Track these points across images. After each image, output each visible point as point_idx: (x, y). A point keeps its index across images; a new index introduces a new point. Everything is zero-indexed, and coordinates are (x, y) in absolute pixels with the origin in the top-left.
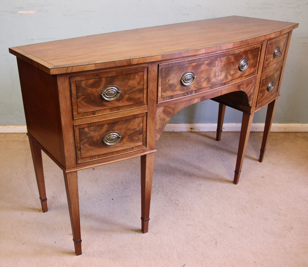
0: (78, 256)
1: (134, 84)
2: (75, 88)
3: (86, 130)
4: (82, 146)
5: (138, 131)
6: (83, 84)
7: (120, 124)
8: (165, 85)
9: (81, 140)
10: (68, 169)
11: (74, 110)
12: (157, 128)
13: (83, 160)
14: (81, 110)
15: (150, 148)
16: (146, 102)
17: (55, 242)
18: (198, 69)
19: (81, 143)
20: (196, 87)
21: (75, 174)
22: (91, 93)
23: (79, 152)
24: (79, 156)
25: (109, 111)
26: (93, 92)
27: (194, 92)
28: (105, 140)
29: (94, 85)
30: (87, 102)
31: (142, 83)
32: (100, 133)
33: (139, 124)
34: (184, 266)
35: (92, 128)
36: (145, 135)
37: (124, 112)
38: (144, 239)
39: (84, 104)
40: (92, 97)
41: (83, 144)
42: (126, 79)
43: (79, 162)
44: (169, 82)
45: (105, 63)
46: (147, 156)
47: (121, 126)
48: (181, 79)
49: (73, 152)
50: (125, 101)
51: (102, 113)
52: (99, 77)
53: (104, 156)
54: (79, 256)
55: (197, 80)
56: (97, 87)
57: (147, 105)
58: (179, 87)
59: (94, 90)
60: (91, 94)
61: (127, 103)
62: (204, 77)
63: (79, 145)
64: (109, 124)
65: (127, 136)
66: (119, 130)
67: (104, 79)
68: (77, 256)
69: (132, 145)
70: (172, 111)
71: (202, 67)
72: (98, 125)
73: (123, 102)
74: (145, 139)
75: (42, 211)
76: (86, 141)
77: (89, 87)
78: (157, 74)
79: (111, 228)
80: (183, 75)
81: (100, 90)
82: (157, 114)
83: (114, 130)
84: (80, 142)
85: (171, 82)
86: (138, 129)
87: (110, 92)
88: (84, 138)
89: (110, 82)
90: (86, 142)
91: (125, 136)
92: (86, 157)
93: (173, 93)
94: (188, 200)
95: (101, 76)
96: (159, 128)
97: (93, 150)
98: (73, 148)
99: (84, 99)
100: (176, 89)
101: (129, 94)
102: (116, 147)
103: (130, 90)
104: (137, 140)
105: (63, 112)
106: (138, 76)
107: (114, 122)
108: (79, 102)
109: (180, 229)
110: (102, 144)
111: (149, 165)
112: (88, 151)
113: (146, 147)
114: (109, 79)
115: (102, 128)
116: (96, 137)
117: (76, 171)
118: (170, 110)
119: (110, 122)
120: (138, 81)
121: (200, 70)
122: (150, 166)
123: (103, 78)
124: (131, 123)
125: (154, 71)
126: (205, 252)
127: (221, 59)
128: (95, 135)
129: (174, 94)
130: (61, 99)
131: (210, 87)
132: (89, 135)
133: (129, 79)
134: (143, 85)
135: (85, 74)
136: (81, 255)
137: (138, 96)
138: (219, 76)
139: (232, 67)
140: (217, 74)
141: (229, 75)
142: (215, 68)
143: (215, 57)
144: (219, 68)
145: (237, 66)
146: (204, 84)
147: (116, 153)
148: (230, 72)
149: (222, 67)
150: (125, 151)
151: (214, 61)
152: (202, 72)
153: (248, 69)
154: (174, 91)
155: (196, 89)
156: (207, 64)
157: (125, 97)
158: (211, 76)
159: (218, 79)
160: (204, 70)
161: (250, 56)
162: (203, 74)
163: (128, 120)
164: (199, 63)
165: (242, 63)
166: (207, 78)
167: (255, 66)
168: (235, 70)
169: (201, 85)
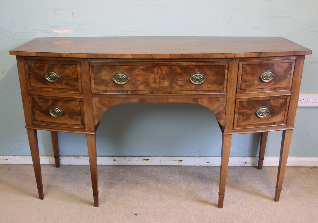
1: (70, 73)
2: (28, 68)
3: (37, 100)
5: (76, 112)
6: (33, 66)
7: (61, 102)
8: (98, 80)
9: (34, 106)
11: (28, 83)
12: (95, 114)
13: (37, 122)
14: (32, 84)
15: (89, 130)
16: (81, 90)
18: (132, 72)
20: (131, 87)
21: (32, 131)
22: (38, 73)
23: (34, 116)
24: (34, 118)
25: (52, 90)
27: (129, 92)
28: (50, 111)
29: (40, 68)
30: (36, 79)
31: (76, 74)
32: (47, 105)
33: (77, 106)
35: (41, 100)
37: (64, 93)
39: (34, 80)
40: (40, 77)
41: (36, 110)
42: (62, 67)
43: (34, 123)
44: (101, 77)
47: (62, 104)
49: (30, 114)
51: (47, 90)
56: (43, 70)
57: (82, 92)
58: (111, 84)
59: (40, 72)
61: (65, 87)
62: (139, 80)
64: (53, 100)
65: (67, 114)
66: (61, 107)
67: (46, 65)
69: (72, 122)
70: (108, 104)
71: (137, 71)
72: (45, 98)
73: (62, 85)
76: (38, 108)
77: (37, 69)
82: (93, 102)
83: (57, 106)
84: (34, 108)
85: (103, 78)
86: (76, 110)
87: (51, 75)
88: (36, 105)
89: (51, 68)
92: (39, 121)
93: (106, 88)
95: (44, 62)
96: (97, 116)
97: (43, 116)
99: (34, 76)
100: (109, 85)
101: (66, 80)
103: (67, 78)
104: (76, 119)
106: (73, 68)
107: (57, 99)
108: (31, 78)
111: (90, 144)
112: (39, 116)
113: (85, 128)
114: (50, 66)
115: (48, 102)
118: (105, 102)
120: (72, 71)
121: (135, 73)
122: (91, 146)
124: (70, 104)
125: (86, 66)
127: (160, 68)
128: (44, 106)
129: (108, 89)
131: (150, 91)
132: (39, 104)
133: (65, 69)
134: (77, 75)
137: (74, 83)
138: (161, 84)
139: (179, 78)
140: (157, 81)
141: (176, 85)
142: (154, 75)
143: (152, 64)
144: (158, 75)
145: (187, 78)
146: (142, 87)
147: (60, 125)
148: (178, 82)
149: (163, 75)
150: (67, 126)
151: (151, 68)
152: (137, 75)
153: (208, 85)
154: (108, 87)
155: (132, 90)
156: (142, 69)
157: (63, 82)
158: (150, 81)
159: (159, 86)
160: (139, 74)
161: (208, 72)
162: (139, 78)
163: (68, 100)
164: (132, 67)
165: (194, 76)
166: (145, 82)
167: (221, 83)
168: (185, 82)
169: (137, 87)
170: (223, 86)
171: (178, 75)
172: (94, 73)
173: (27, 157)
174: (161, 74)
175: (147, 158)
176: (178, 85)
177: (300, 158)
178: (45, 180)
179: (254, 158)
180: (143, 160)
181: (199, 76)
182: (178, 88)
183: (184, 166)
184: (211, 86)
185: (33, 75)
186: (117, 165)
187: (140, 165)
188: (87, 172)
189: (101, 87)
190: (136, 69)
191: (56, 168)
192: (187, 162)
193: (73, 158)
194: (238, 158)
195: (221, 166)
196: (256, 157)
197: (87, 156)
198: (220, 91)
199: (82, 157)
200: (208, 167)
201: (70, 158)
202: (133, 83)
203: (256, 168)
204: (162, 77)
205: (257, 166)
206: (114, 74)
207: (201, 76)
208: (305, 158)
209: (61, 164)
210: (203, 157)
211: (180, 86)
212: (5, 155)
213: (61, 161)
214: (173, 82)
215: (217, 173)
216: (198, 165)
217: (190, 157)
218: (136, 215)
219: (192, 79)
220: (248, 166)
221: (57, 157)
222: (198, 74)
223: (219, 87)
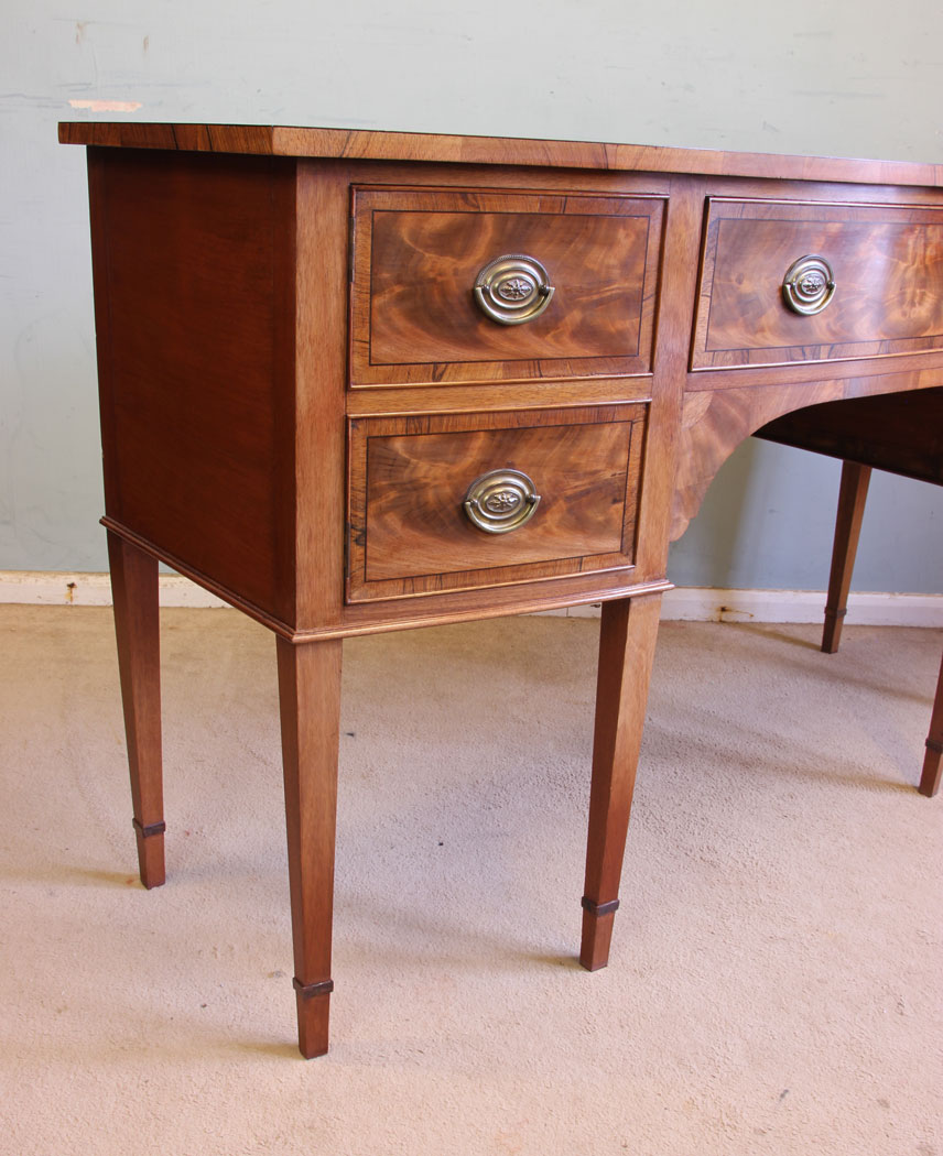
0: (311, 1061)
1: (608, 267)
2: (369, 241)
3: (398, 445)
4: (372, 524)
5: (608, 483)
6: (404, 232)
7: (540, 440)
8: (725, 297)
9: (372, 492)
10: (305, 626)
11: (357, 344)
12: (681, 486)
13: (373, 592)
14: (383, 350)
15: (647, 573)
16: (648, 357)
17: (205, 1006)
18: (848, 253)
19: (373, 507)
20: (834, 328)
21: (329, 653)
22: (431, 275)
23: (357, 551)
24: (356, 567)
25: (500, 373)
26: (440, 275)
27: (824, 350)
28: (473, 505)
29: (446, 242)
30: (413, 316)
31: (640, 269)
32: (456, 469)
33: (614, 451)
34: (782, 1096)
35: (423, 442)
36: (634, 507)
37: (558, 386)
38: (594, 994)
39: (401, 323)
40: (437, 299)
41: (380, 514)
42: (577, 234)
43: (356, 597)
44: (740, 283)
45: (505, 141)
46: (634, 604)
47: (543, 452)
48: (785, 283)
49: (332, 545)
50: (565, 338)
51: (468, 376)
52: (473, 206)
53: (461, 581)
54: (317, 1062)
55: (842, 299)
56: (461, 255)
57: (651, 370)
58: (774, 312)
59: (447, 263)
60: (433, 281)
61: (576, 350)
62: (863, 293)
63: (361, 515)
64: (493, 432)
65: (561, 502)
66: (533, 469)
67: (488, 220)
68: (307, 1062)
69: (580, 544)
71: (861, 246)
72: (450, 430)
73: (557, 339)
74: (631, 528)
75: (138, 881)
76: (393, 500)
77: (427, 247)
78: (698, 242)
79: (445, 951)
80: (791, 268)
81: (472, 269)
82: (684, 419)
83: (511, 465)
84: (367, 501)
85: (746, 287)
86: (608, 475)
87: (511, 283)
88: (384, 483)
89: (516, 236)
90: (392, 507)
91: (555, 499)
92: (387, 577)
93: (749, 336)
94: (752, 849)
95: (480, 203)
96: (688, 488)
97: (419, 546)
98: (335, 529)
99: (401, 298)
100: (763, 321)
101: (584, 307)
102: (516, 546)
103: (589, 292)
104: (600, 523)
105: (308, 346)
106: (627, 236)
107: (516, 426)
108: (381, 311)
109: (741, 955)
110: (458, 522)
111: (636, 649)
112: (396, 547)
113: (634, 563)
114: (510, 225)
115: (462, 450)
116: (435, 487)
117: (338, 640)
118: (733, 411)
119: (500, 427)
120: (625, 254)
122: (640, 656)
123: (486, 216)
124: (584, 444)
125: (687, 223)
126: (862, 1040)
128: (434, 474)
129: (754, 342)
130: (304, 283)
131: (882, 342)
132: (406, 475)
133: (591, 241)
134: (643, 278)
135: (414, 183)
136: (324, 1057)
137: (620, 325)
138: (915, 306)
140: (909, 292)
142: (904, 266)
143: (909, 217)
144: (915, 268)
146: (865, 325)
147: (510, 576)
149: (926, 267)
150: (550, 571)
151: (903, 232)
154: (756, 332)
155: (832, 339)
157: (568, 319)
158: (890, 295)
159: (910, 314)
163: (572, 426)
166: (875, 302)
169: (851, 327)
172: (715, 259)
174: (921, 262)
185: (398, 289)
189: (733, 332)
190: (860, 242)
204: (924, 274)
206: (787, 265)
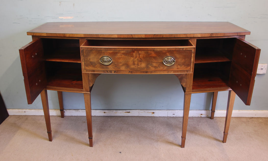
8: (87, 62)
18: (115, 56)
20: (115, 68)
27: (113, 72)
55: (116, 63)
58: (98, 65)
62: (121, 62)
71: (119, 55)
85: (91, 60)
121: (117, 57)
127: (138, 52)
129: (95, 69)
131: (129, 71)
138: (139, 65)
139: (154, 60)
140: (136, 63)
141: (151, 66)
142: (133, 58)
143: (132, 49)
144: (137, 58)
145: (160, 61)
146: (123, 68)
148: (153, 64)
149: (141, 59)
151: (131, 52)
152: (119, 58)
153: (177, 66)
154: (95, 67)
155: (115, 70)
156: (123, 54)
158: (130, 63)
159: (138, 67)
160: (121, 57)
161: (178, 56)
162: (121, 60)
164: (115, 51)
165: (167, 59)
166: (125, 64)
167: (188, 65)
168: (159, 64)
169: (119, 68)
170: (190, 67)
171: (153, 58)
172: (84, 56)
173: (40, 110)
174: (139, 58)
175: (128, 111)
176: (152, 66)
177: (241, 111)
178: (53, 127)
179: (208, 111)
180: (125, 112)
181: (170, 59)
182: (153, 69)
183: (156, 117)
184: (180, 67)
186: (106, 116)
187: (123, 116)
188: (84, 121)
189: (90, 67)
190: (119, 54)
191: (61, 118)
192: (159, 113)
193: (74, 111)
194: (196, 111)
195: (183, 117)
196: (209, 110)
197: (84, 110)
198: (187, 71)
199: (80, 110)
200: (173, 117)
201: (72, 111)
202: (116, 65)
203: (209, 119)
204: (140, 60)
205: (210, 116)
206: (100, 57)
207: (172, 59)
208: (245, 111)
209: (65, 115)
210: (170, 110)
211: (154, 67)
212: (24, 109)
213: (65, 113)
214: (149, 64)
215: (180, 122)
216: (166, 116)
217: (161, 110)
218: (120, 153)
219: (164, 61)
220: (204, 117)
221: (62, 110)
222: (170, 58)
223: (186, 68)
